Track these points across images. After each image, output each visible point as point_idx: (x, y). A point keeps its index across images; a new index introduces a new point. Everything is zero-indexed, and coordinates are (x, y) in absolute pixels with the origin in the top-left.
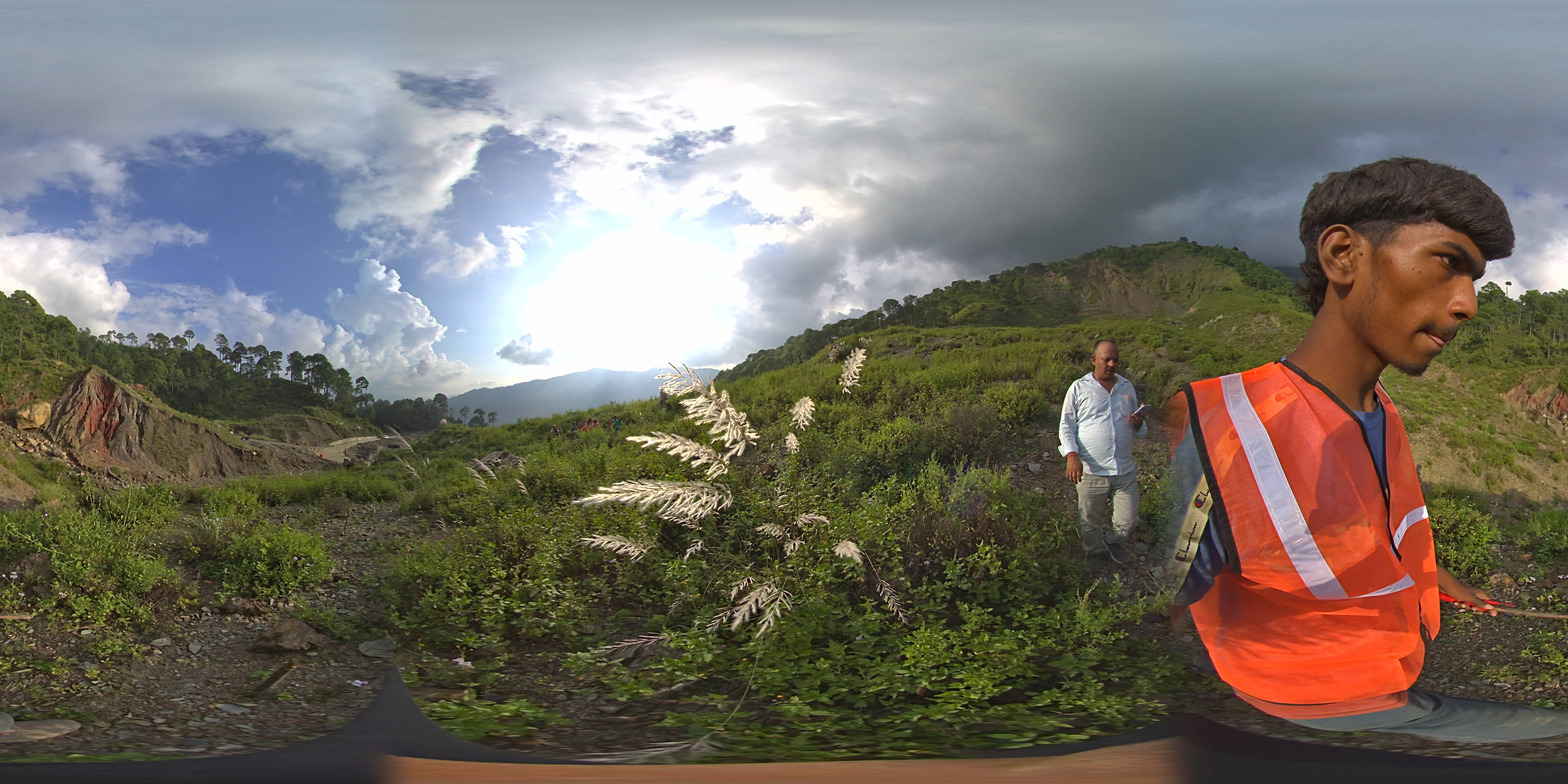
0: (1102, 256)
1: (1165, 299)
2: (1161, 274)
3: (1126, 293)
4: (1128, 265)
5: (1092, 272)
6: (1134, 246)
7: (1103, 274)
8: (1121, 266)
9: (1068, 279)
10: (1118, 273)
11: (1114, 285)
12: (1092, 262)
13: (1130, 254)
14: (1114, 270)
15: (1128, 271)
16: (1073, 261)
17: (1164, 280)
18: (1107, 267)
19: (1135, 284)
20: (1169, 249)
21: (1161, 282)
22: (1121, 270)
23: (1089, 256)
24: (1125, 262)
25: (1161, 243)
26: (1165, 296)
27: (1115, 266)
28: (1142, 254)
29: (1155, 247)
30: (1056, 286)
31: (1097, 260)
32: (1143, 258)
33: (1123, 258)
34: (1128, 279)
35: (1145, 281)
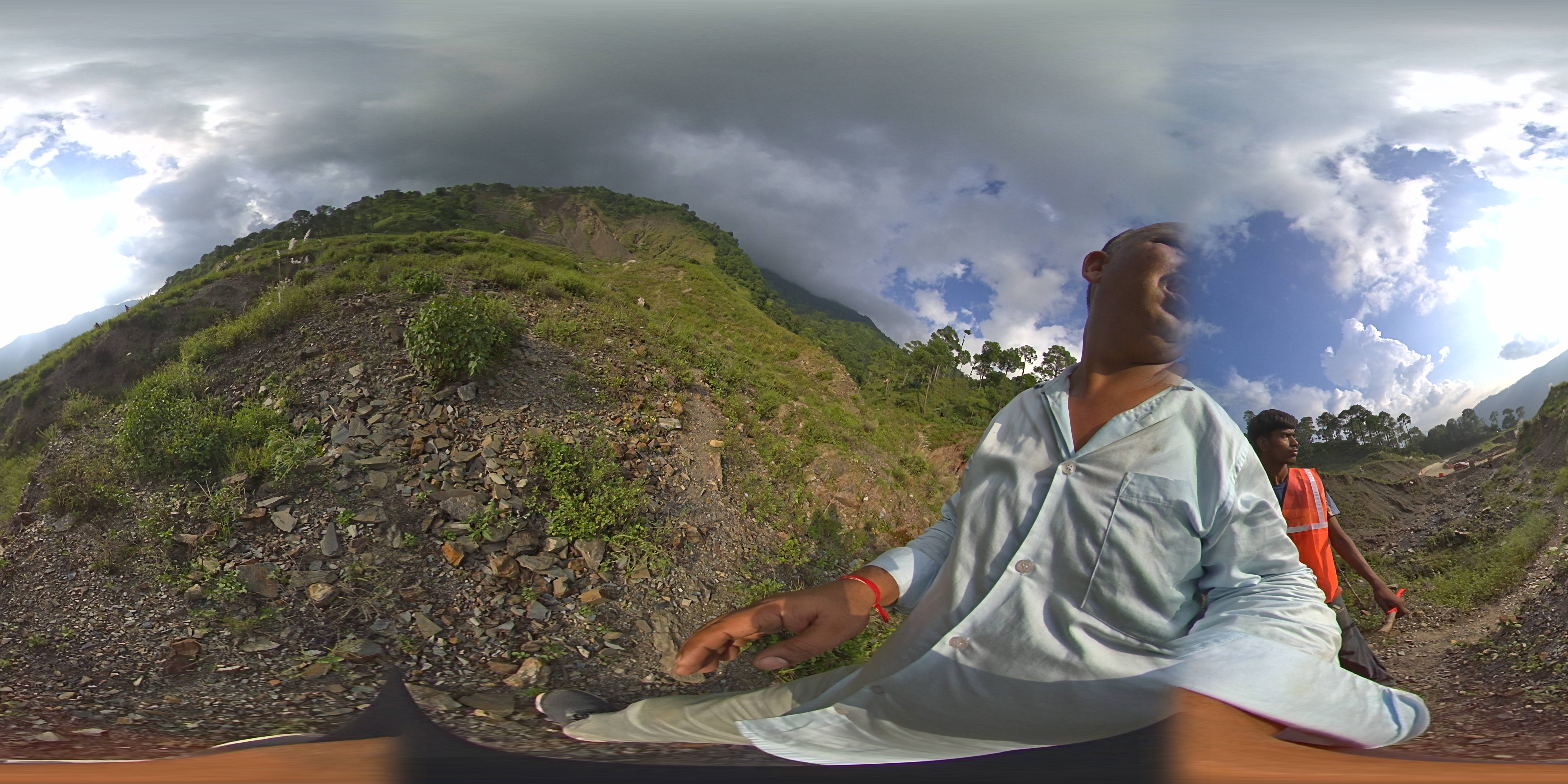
0: (588, 194)
1: (631, 252)
2: (641, 228)
3: (592, 234)
4: (610, 209)
5: (567, 206)
6: (630, 195)
7: (578, 210)
8: (603, 208)
9: (534, 205)
10: (595, 213)
11: (584, 224)
12: (573, 196)
13: (620, 200)
14: (592, 210)
15: (608, 215)
16: (550, 191)
17: (641, 235)
18: (586, 205)
19: (607, 228)
20: (665, 209)
21: (636, 235)
22: (601, 213)
23: (573, 191)
24: (610, 206)
25: (662, 202)
26: (633, 249)
27: (595, 207)
28: (633, 204)
29: (652, 203)
30: (517, 209)
31: (579, 196)
32: (632, 209)
33: (609, 202)
34: (604, 222)
35: (620, 230)
